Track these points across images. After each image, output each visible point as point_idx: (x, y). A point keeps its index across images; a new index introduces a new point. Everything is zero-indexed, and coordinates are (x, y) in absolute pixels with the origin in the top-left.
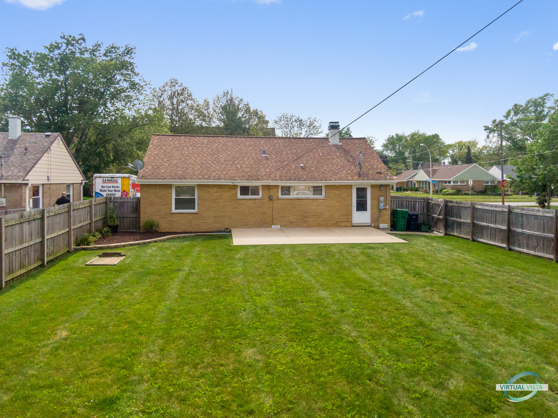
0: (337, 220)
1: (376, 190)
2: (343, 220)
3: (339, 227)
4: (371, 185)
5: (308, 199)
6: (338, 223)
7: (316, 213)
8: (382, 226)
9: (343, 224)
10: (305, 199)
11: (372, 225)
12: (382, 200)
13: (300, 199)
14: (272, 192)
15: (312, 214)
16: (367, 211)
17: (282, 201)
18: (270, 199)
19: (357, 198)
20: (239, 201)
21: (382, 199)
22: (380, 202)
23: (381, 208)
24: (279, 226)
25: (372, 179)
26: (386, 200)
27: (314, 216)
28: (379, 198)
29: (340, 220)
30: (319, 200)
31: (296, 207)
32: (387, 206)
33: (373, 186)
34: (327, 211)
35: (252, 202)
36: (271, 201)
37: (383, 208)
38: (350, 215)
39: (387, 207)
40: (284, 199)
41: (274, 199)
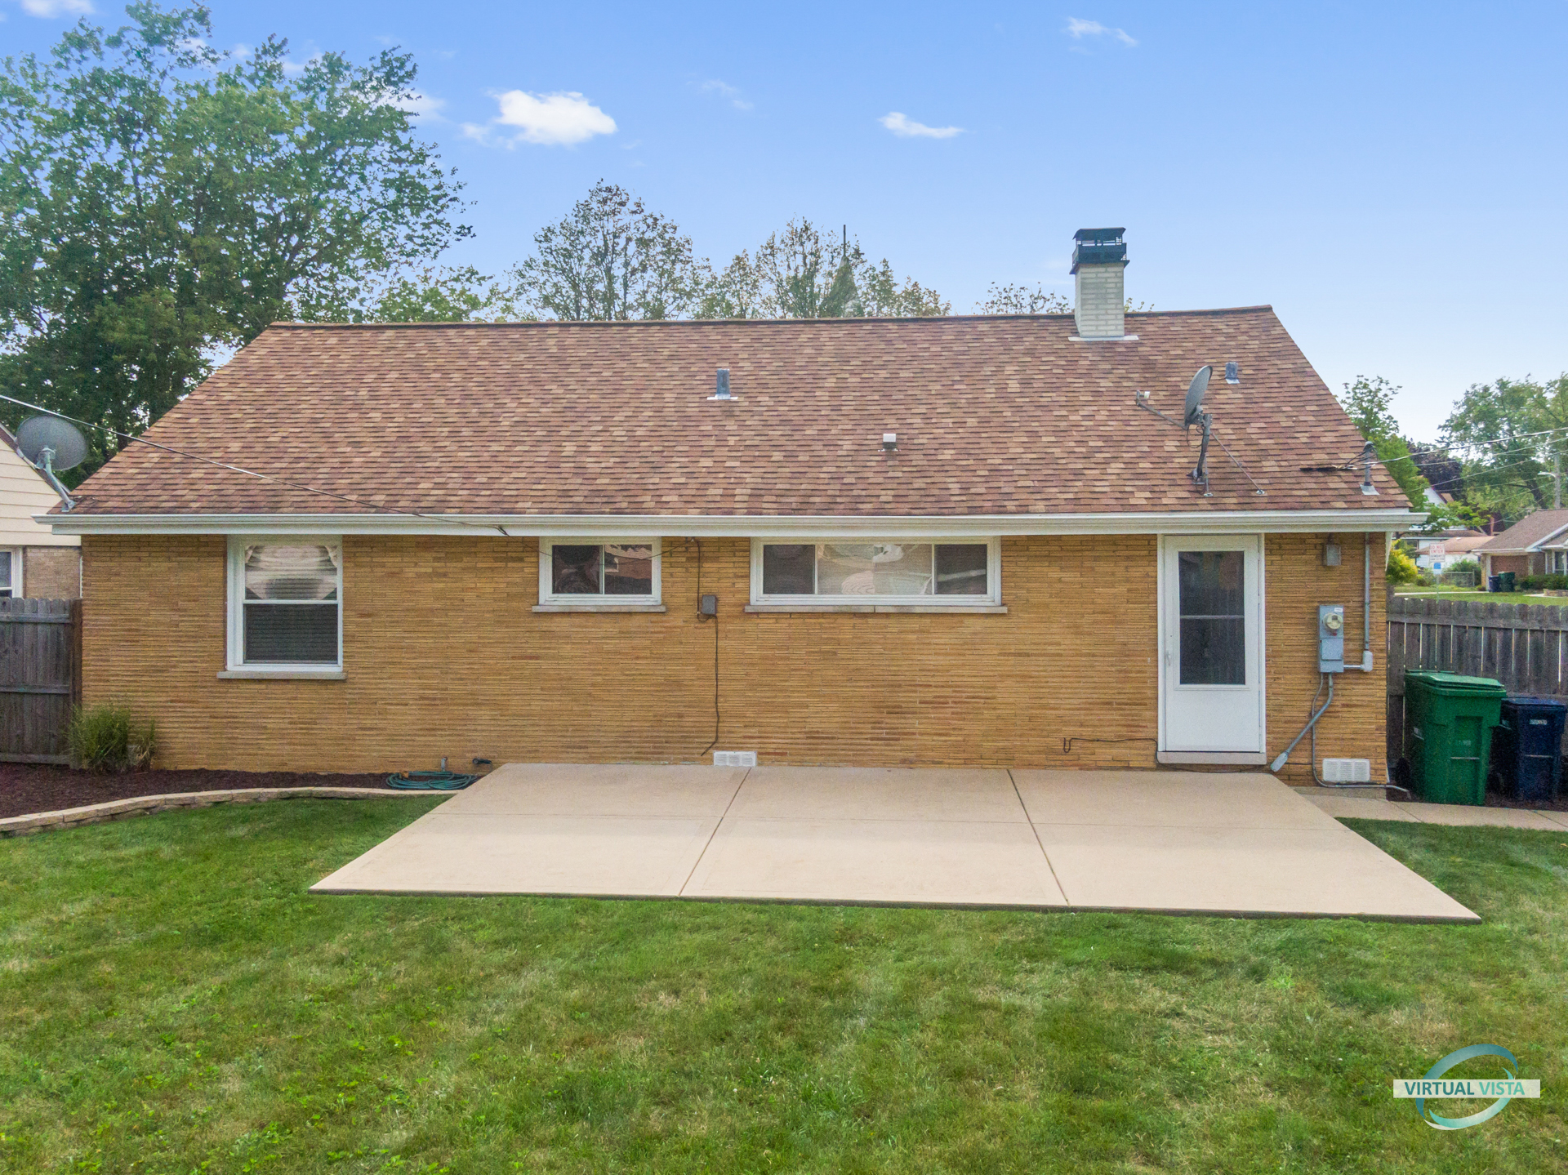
0: (1070, 731)
1: (1300, 566)
2: (1108, 732)
3: (1083, 767)
4: (1270, 538)
5: (904, 614)
6: (1076, 746)
7: (948, 692)
8: (1334, 768)
9: (1106, 753)
10: (887, 615)
11: (1277, 765)
12: (1334, 625)
13: (865, 615)
14: (716, 577)
15: (929, 695)
16: (1242, 681)
17: (769, 623)
18: (707, 610)
19: (1183, 611)
20: (545, 624)
21: (1333, 615)
22: (1322, 634)
23: (1325, 668)
24: (752, 755)
25: (1274, 504)
26: (1356, 623)
27: (938, 703)
28: (1317, 611)
29: (1086, 732)
30: (968, 621)
31: (842, 654)
32: (1368, 655)
33: (1277, 544)
34: (1009, 682)
35: (609, 627)
36: (711, 622)
37: (1339, 667)
38: (1150, 702)
39: (1367, 666)
40: (779, 615)
41: (723, 611)
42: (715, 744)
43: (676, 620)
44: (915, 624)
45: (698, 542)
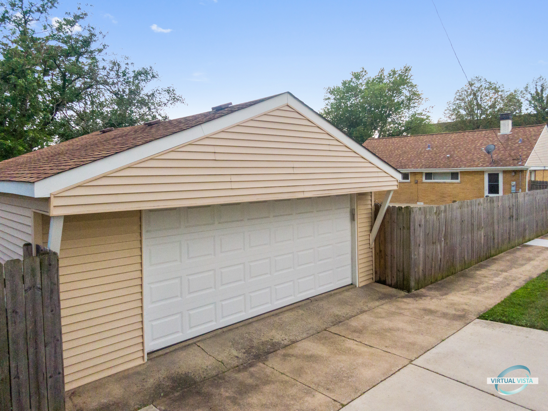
1: (508, 176)
4: (503, 171)
5: (445, 183)
7: (452, 195)
10: (442, 183)
16: (499, 193)
18: (416, 182)
19: (489, 182)
21: (513, 183)
22: (512, 186)
23: (512, 192)
24: (423, 203)
26: (518, 184)
28: (511, 183)
30: (455, 184)
31: (435, 189)
33: (505, 172)
34: (461, 193)
36: (417, 184)
37: (514, 192)
40: (426, 183)
41: (418, 182)
42: (418, 201)
43: (412, 183)
44: (447, 184)
45: (415, 172)
